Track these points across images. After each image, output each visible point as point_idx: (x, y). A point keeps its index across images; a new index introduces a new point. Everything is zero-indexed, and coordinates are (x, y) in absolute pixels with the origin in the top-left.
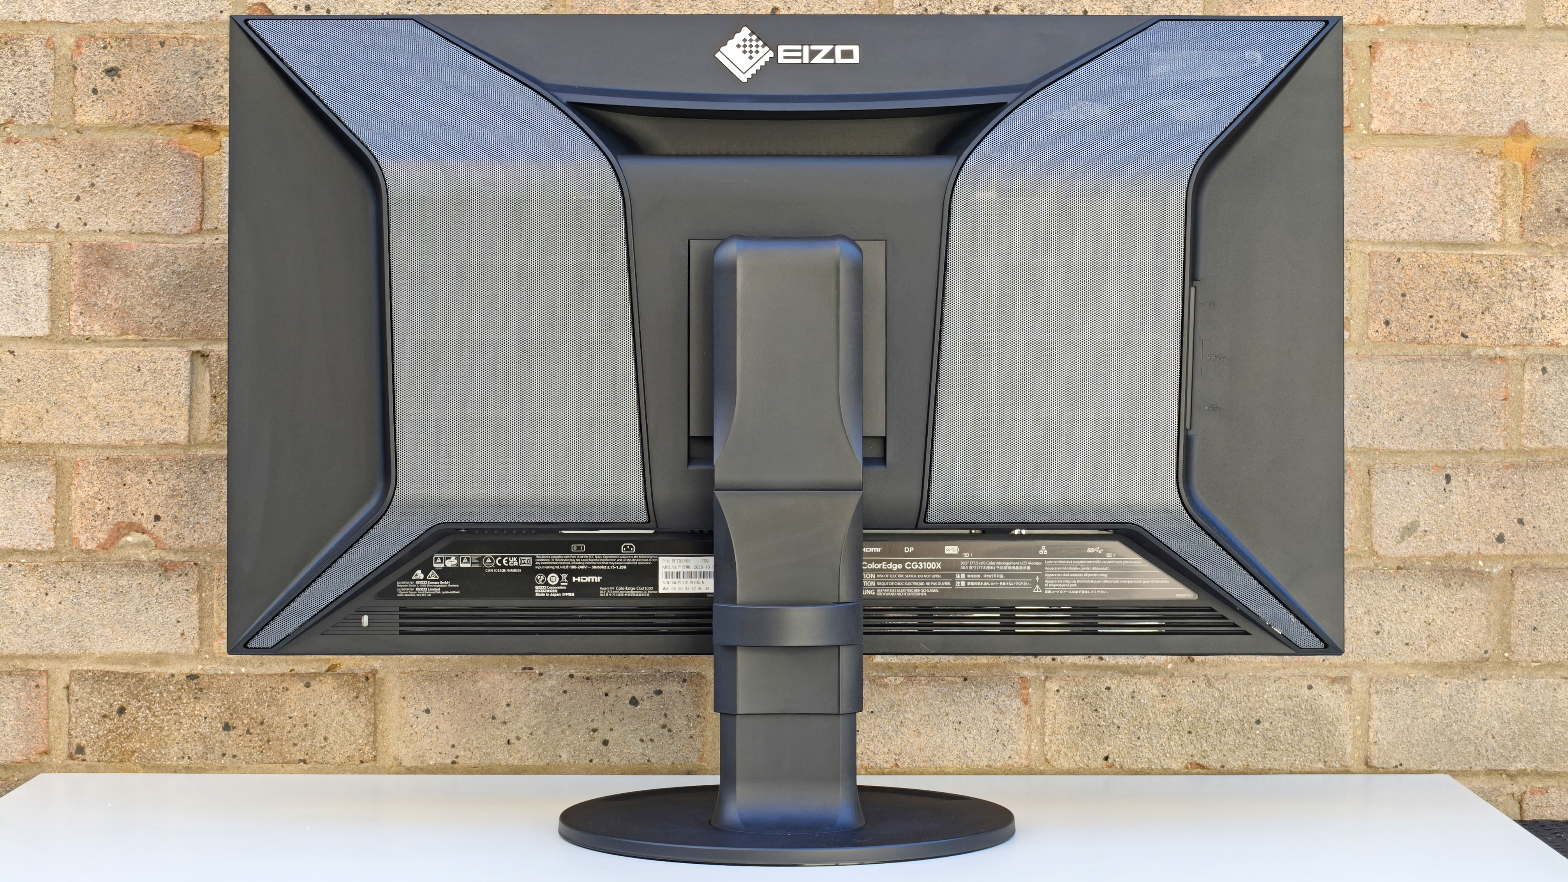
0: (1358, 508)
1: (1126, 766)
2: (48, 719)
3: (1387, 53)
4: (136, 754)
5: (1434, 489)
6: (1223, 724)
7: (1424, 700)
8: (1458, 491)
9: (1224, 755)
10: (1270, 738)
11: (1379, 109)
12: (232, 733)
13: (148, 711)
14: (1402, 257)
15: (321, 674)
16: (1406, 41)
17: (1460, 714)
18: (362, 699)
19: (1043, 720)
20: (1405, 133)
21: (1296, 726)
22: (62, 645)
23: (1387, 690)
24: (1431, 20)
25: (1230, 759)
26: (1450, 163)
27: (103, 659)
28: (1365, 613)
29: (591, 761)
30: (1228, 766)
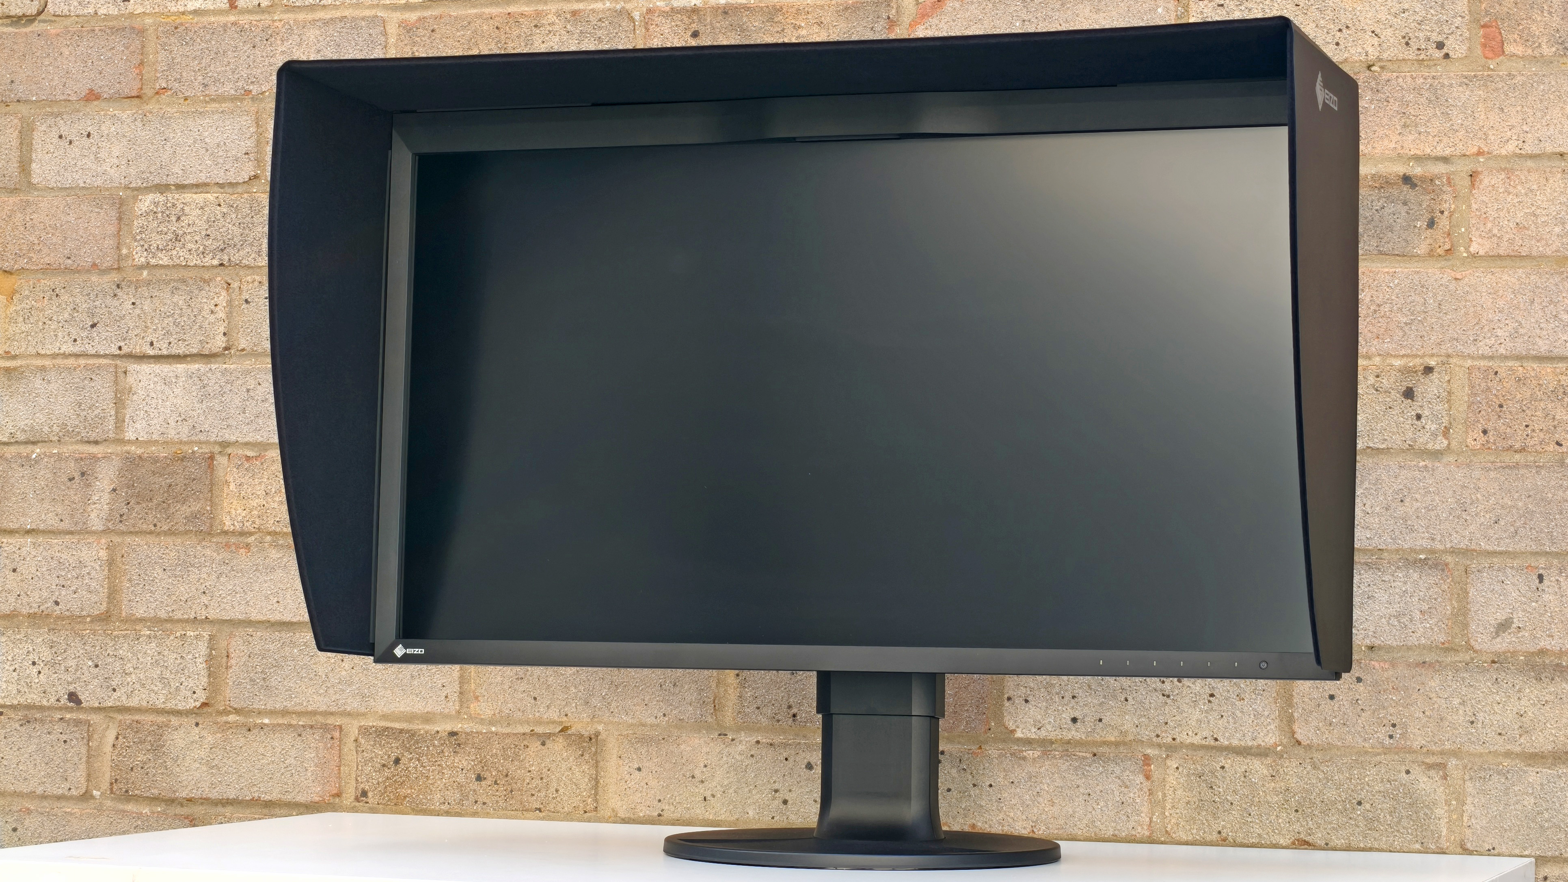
0: (1456, 605)
1: (1239, 840)
2: (340, 766)
3: (1486, 181)
4: (408, 799)
5: (1527, 589)
6: (1327, 804)
7: (1516, 788)
8: (1550, 590)
9: (1328, 834)
10: (1371, 819)
11: (1478, 233)
12: (483, 783)
13: (417, 762)
14: (1499, 370)
15: (554, 734)
16: (1504, 170)
17: (1550, 802)
18: (587, 757)
19: (1164, 795)
20: (1502, 254)
21: (1394, 808)
22: (353, 705)
23: (1481, 777)
24: (1528, 149)
25: (1333, 837)
26: (1546, 282)
27: (385, 717)
28: (1460, 704)
29: (773, 818)
30: (1331, 844)
